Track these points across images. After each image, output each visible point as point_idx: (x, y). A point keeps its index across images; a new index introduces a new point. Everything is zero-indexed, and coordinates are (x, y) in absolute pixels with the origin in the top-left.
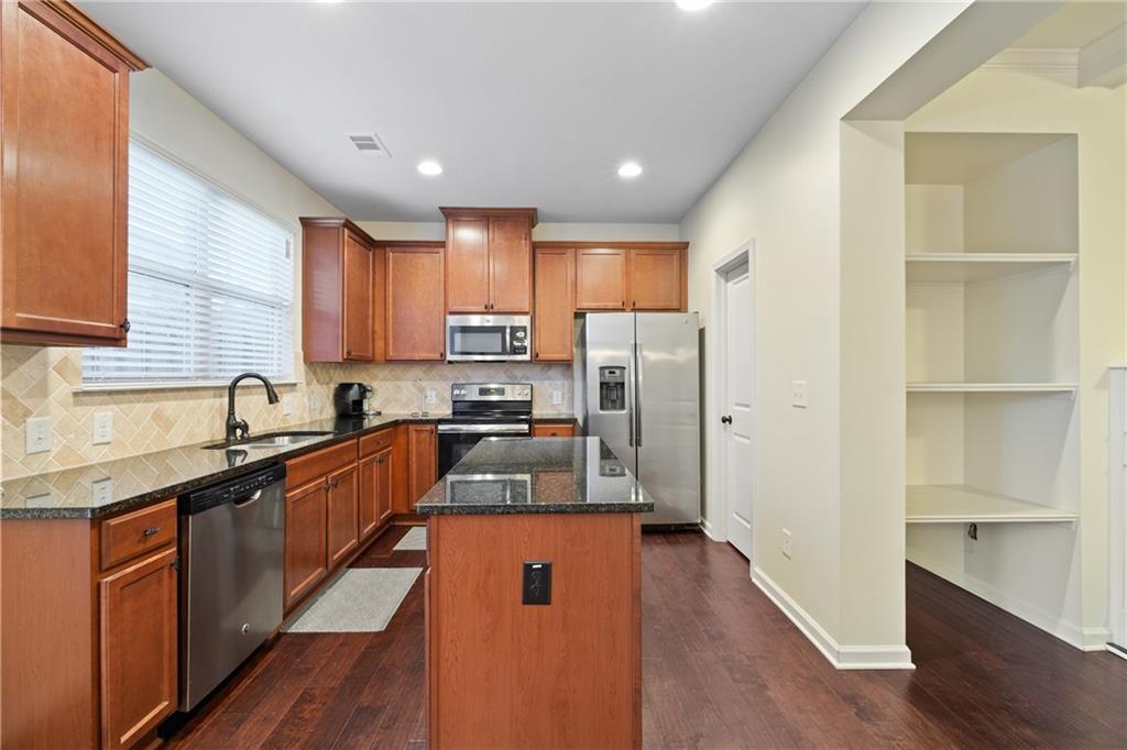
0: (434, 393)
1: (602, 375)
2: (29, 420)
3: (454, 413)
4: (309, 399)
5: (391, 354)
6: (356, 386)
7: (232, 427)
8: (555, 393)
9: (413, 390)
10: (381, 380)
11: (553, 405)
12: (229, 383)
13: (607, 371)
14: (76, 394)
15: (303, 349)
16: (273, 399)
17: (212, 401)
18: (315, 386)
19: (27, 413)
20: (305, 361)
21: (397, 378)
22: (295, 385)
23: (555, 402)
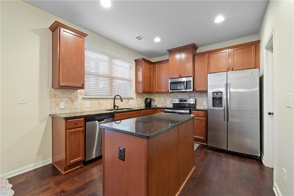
0: (169, 101)
1: (213, 95)
2: (75, 102)
3: (173, 106)
4: (137, 102)
5: (157, 91)
6: (149, 99)
7: (115, 106)
8: (204, 102)
9: (164, 100)
10: (157, 97)
11: (203, 105)
12: (114, 97)
13: (215, 94)
14: (83, 98)
15: (136, 90)
16: (122, 101)
17: (111, 101)
18: (139, 99)
19: (74, 101)
20: (136, 92)
21: (160, 97)
22: (133, 98)
23: (204, 104)
